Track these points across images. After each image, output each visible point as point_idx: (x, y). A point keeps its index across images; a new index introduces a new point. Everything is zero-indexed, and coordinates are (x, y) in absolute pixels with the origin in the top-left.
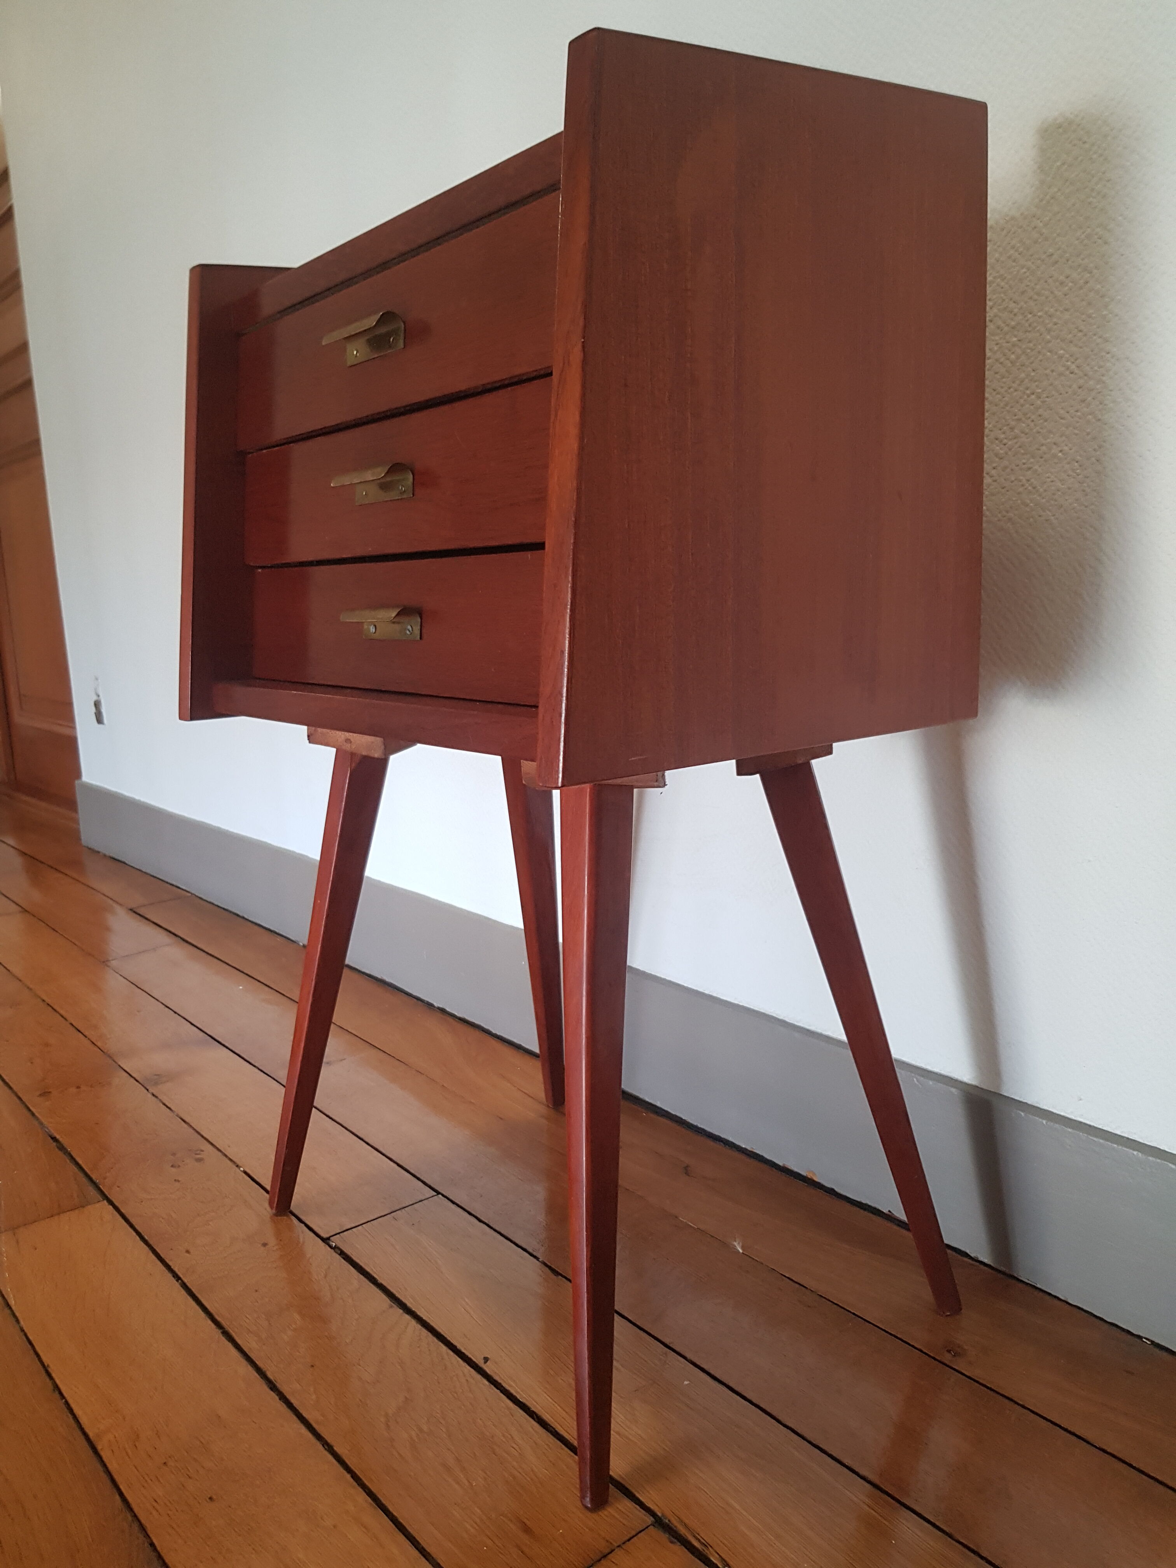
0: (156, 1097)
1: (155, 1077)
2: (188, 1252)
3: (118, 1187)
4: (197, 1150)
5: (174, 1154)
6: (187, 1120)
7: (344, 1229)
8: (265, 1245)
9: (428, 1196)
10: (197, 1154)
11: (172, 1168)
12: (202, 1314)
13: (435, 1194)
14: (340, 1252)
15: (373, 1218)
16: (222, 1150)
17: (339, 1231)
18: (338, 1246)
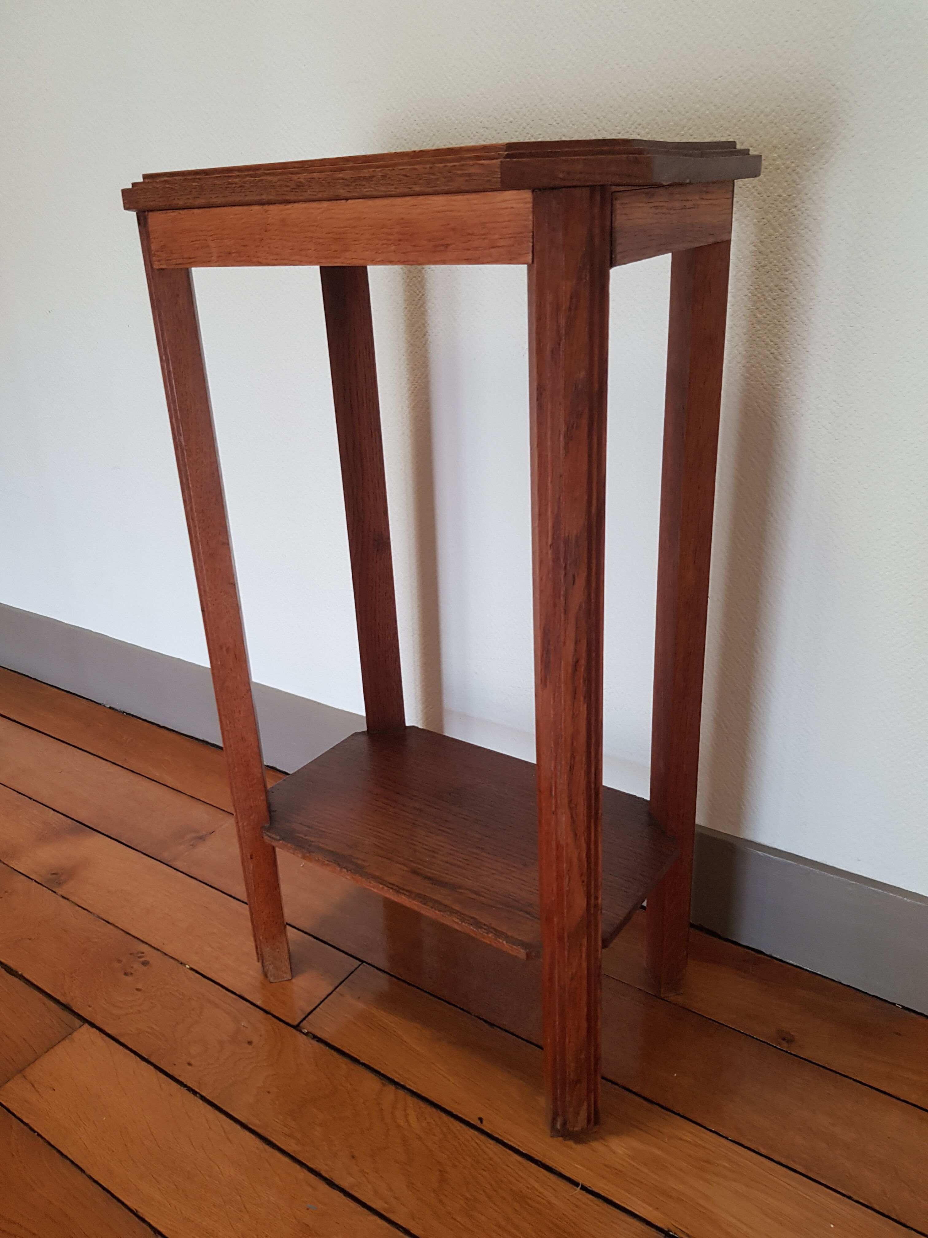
0: (68, 899)
1: (54, 876)
2: (190, 1064)
3: (90, 1006)
4: (138, 953)
5: (120, 961)
6: (109, 921)
7: (306, 1014)
8: (250, 1043)
9: (356, 966)
10: (140, 957)
11: (127, 978)
12: (238, 1127)
13: (360, 963)
14: (315, 1037)
15: (324, 997)
16: (159, 948)
17: (303, 1016)
18: (309, 1031)
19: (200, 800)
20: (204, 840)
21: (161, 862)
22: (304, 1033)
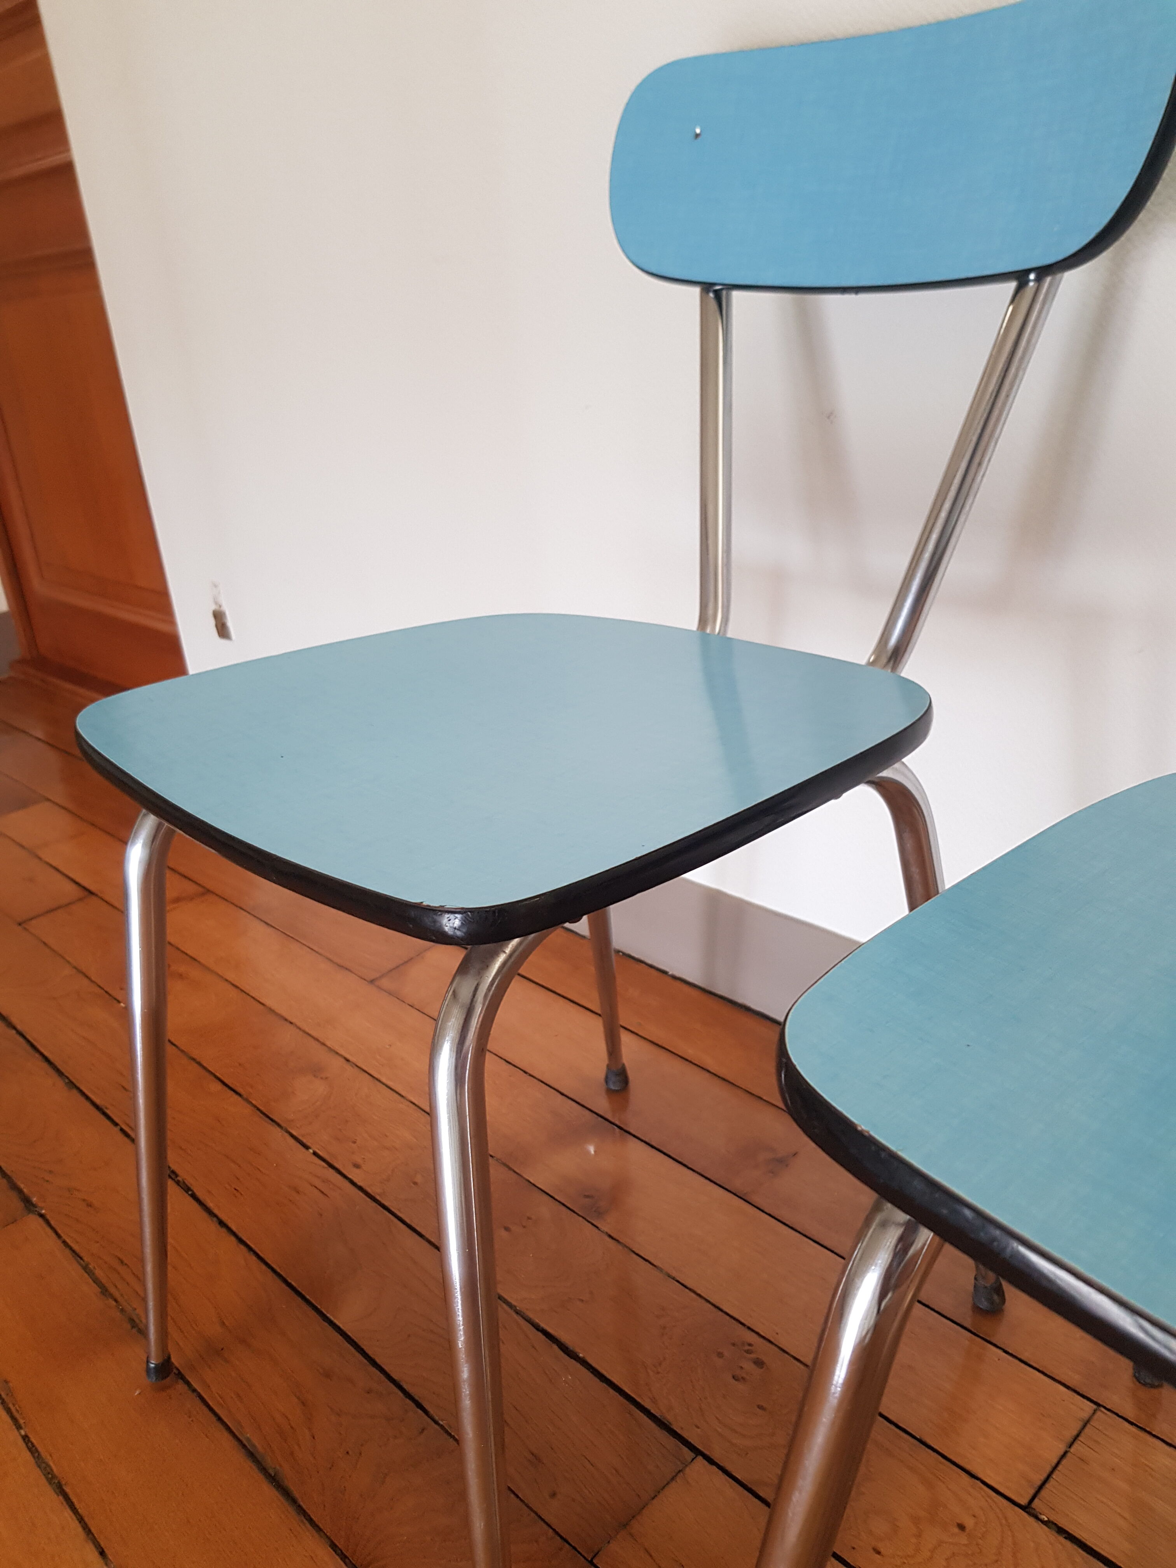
0: (616, 1240)
1: (588, 1200)
2: (879, 1553)
3: (698, 1428)
4: (743, 1344)
5: (720, 1355)
7: (1035, 1487)
8: (962, 1527)
9: (1091, 1413)
10: (748, 1352)
11: (736, 1382)
13: (1094, 1406)
14: (1061, 1531)
15: (1055, 1461)
16: (772, 1340)
17: (1032, 1492)
18: (1051, 1519)
19: (761, 1098)
20: (787, 1166)
21: (735, 1194)
22: (1043, 1522)
